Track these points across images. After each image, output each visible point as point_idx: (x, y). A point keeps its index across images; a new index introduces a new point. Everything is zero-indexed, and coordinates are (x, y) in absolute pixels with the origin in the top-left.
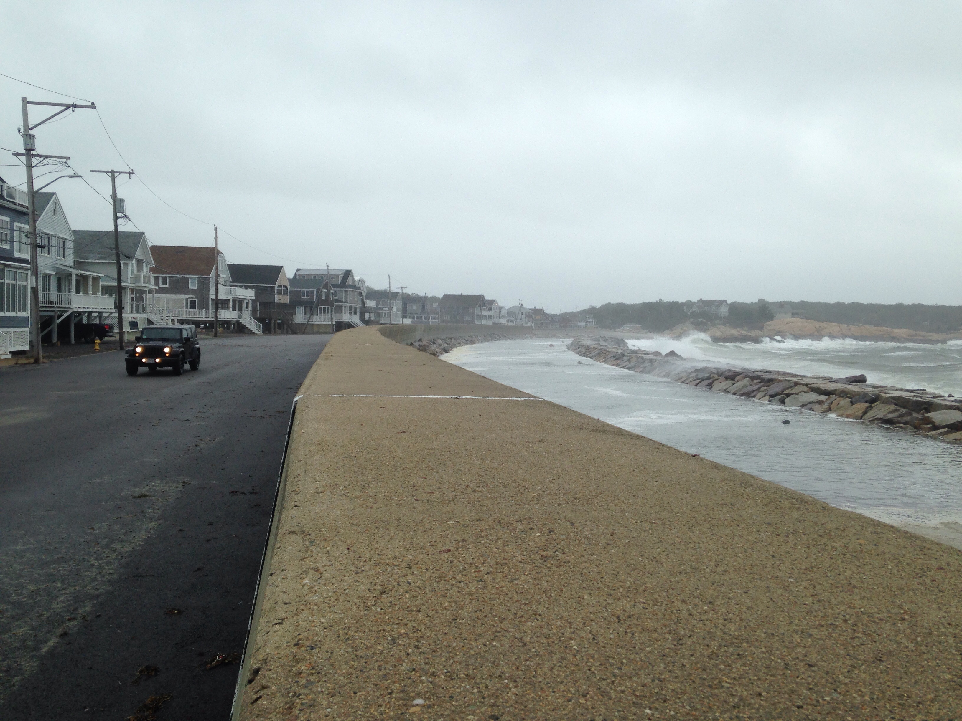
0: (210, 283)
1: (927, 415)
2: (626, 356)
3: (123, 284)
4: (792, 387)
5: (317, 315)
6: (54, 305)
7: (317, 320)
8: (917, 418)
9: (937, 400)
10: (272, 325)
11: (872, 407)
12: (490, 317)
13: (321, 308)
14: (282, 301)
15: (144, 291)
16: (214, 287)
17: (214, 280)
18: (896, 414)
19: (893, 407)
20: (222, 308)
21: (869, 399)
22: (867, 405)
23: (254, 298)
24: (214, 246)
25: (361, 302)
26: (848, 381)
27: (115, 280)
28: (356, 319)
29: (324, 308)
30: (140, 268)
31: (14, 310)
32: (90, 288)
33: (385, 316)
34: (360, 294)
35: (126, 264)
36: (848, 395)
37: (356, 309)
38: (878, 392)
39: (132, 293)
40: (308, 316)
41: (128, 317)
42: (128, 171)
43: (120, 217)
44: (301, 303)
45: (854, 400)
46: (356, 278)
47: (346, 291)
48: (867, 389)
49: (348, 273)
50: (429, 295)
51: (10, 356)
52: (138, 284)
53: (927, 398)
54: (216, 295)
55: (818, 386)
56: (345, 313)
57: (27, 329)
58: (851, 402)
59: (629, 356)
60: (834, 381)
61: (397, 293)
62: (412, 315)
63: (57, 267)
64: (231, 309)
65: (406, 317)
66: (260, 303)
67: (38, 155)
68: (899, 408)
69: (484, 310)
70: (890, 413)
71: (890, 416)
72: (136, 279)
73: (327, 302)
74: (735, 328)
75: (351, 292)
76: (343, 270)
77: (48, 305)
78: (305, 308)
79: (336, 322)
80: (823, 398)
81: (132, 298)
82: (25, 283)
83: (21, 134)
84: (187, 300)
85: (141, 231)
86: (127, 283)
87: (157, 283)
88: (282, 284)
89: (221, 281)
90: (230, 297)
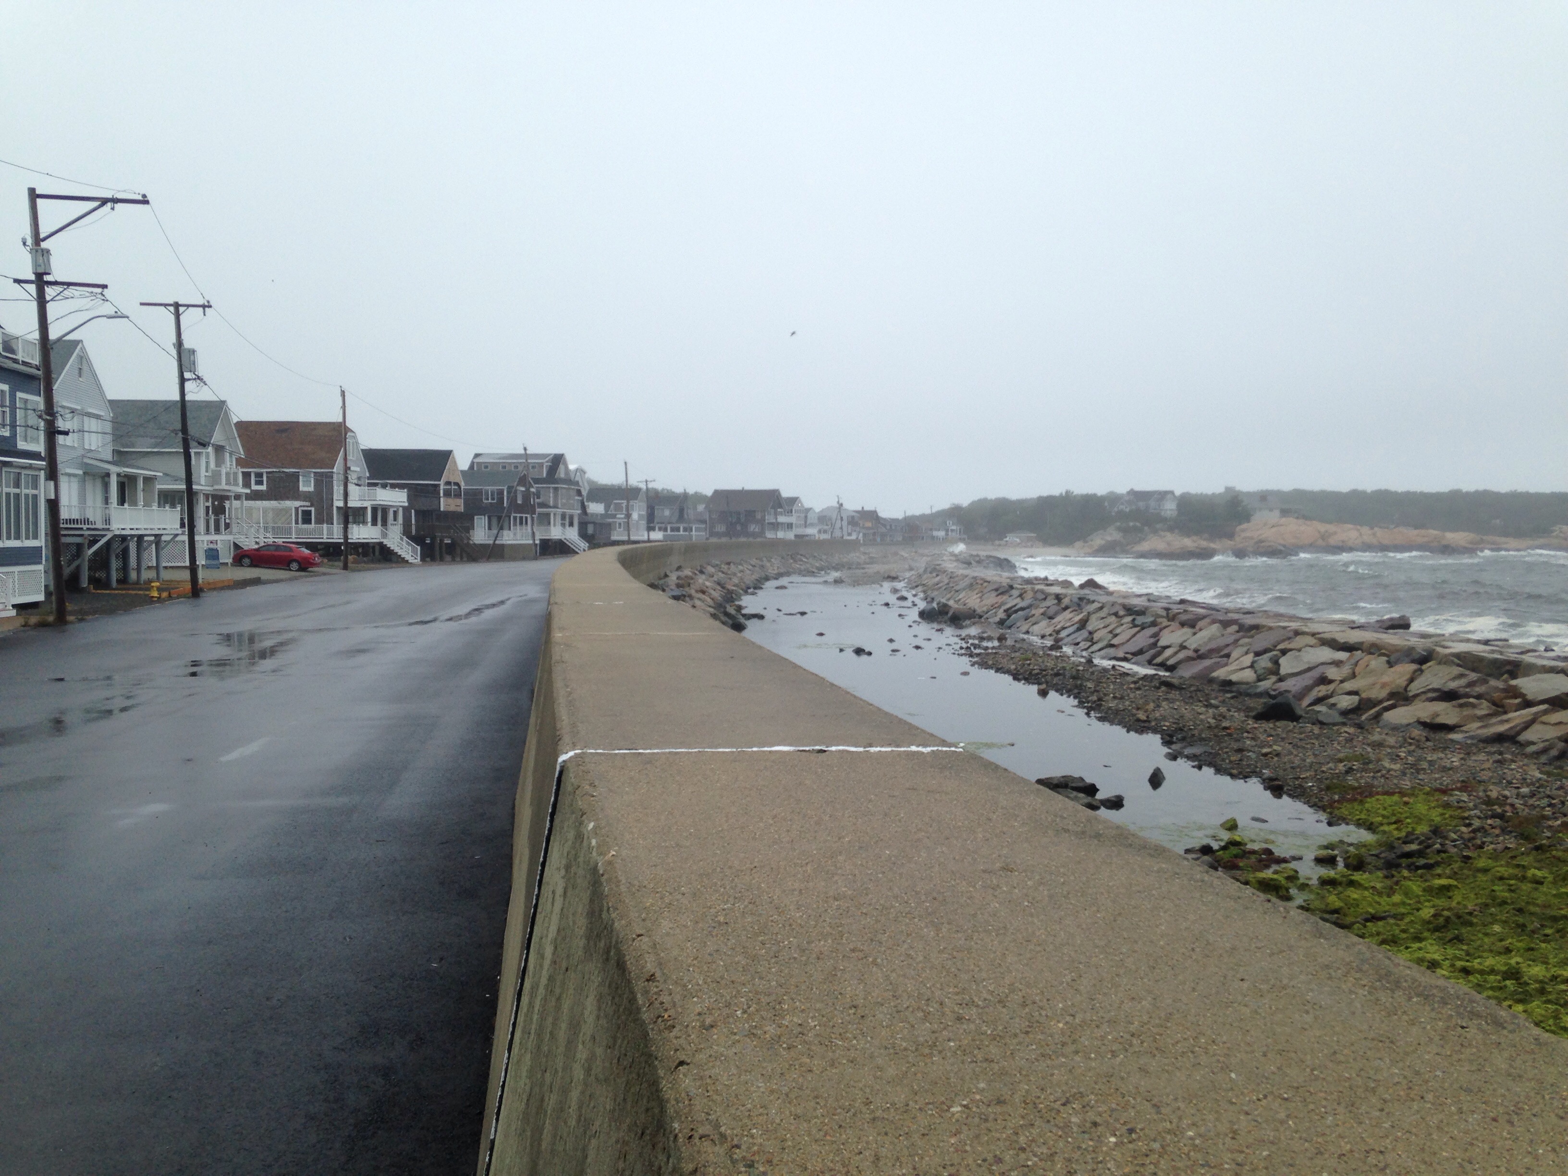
0: (335, 482)
1: (1513, 682)
2: (1017, 589)
3: (194, 487)
4: (1289, 638)
5: (510, 529)
6: (82, 526)
7: (510, 537)
8: (1497, 689)
9: (1528, 658)
10: (437, 548)
11: (1422, 671)
12: (790, 526)
13: (515, 518)
14: (452, 508)
15: (227, 498)
16: (342, 488)
17: (342, 477)
18: (1463, 682)
19: (1457, 670)
20: (354, 522)
21: (1417, 657)
22: (1414, 667)
23: (406, 504)
24: (340, 420)
25: (580, 507)
26: (1380, 627)
27: (181, 480)
28: (572, 535)
29: (521, 518)
30: (219, 462)
31: (18, 537)
32: (141, 495)
33: (620, 527)
34: (579, 493)
35: (198, 454)
36: (1383, 651)
37: (571, 517)
38: (1430, 645)
39: (207, 500)
40: (495, 532)
41: (203, 541)
42: (201, 303)
43: (189, 380)
44: (482, 510)
45: (1392, 659)
46: (572, 467)
47: (556, 489)
48: (1414, 641)
49: (558, 460)
50: (691, 491)
51: (14, 613)
52: (216, 487)
53: (1511, 655)
54: (346, 502)
55: (1333, 637)
56: (555, 525)
57: (40, 567)
58: (1388, 662)
59: (1022, 589)
60: (1358, 627)
61: (637, 490)
62: (663, 525)
63: (87, 464)
64: (370, 524)
65: (653, 529)
66: (415, 511)
67: (56, 283)
68: (1467, 672)
69: (781, 514)
70: (1454, 679)
71: (1453, 685)
72: (215, 478)
73: (527, 507)
74: (1188, 536)
75: (564, 491)
76: (549, 455)
77: (72, 526)
78: (489, 518)
79: (541, 540)
80: (1342, 655)
81: (208, 508)
82: (35, 492)
83: (28, 248)
84: (297, 509)
85: (222, 399)
86: (201, 484)
87: (247, 484)
88: (452, 480)
89: (353, 477)
90: (368, 504)
